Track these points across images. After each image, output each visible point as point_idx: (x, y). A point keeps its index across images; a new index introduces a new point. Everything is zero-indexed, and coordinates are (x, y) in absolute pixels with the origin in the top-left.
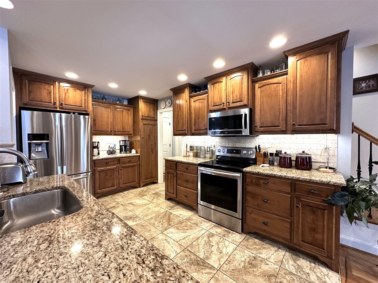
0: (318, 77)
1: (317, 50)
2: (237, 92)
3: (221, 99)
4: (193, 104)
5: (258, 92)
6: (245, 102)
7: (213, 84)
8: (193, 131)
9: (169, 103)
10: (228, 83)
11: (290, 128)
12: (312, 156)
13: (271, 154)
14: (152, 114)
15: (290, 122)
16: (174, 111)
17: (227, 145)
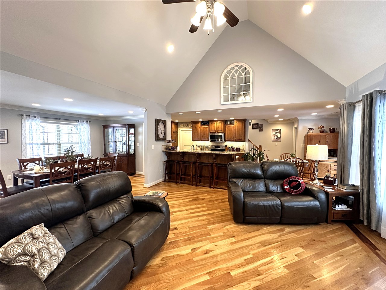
0: (241, 128)
1: (241, 121)
2: (220, 128)
3: (214, 129)
4: (202, 129)
5: (226, 128)
6: (223, 131)
7: (212, 123)
8: (202, 139)
9: (186, 125)
10: (217, 124)
11: (235, 140)
12: (240, 148)
13: (230, 148)
14: (176, 130)
15: (235, 138)
16: (192, 131)
17: (215, 145)
